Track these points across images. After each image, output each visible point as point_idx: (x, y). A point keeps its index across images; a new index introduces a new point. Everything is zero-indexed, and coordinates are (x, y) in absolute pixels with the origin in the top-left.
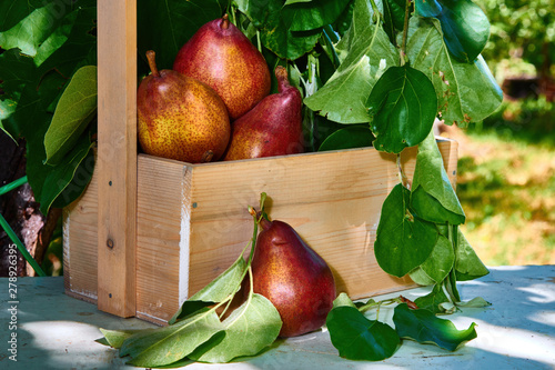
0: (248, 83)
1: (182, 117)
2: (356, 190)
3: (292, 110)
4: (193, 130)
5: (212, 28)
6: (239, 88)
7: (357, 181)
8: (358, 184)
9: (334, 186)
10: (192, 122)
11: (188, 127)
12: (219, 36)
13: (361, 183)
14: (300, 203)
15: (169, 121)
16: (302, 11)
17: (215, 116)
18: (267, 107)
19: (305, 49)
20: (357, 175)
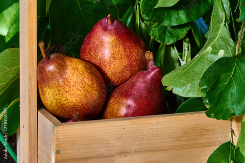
0: (125, 62)
1: (60, 89)
2: (201, 141)
3: (151, 84)
4: (69, 98)
5: (101, 24)
6: (117, 66)
7: (203, 135)
8: (203, 137)
9: (182, 139)
10: (67, 92)
11: (65, 95)
12: (105, 29)
13: (206, 137)
14: (151, 151)
15: (52, 90)
16: (171, 12)
17: (87, 87)
18: (134, 80)
19: (178, 37)
20: (203, 131)
